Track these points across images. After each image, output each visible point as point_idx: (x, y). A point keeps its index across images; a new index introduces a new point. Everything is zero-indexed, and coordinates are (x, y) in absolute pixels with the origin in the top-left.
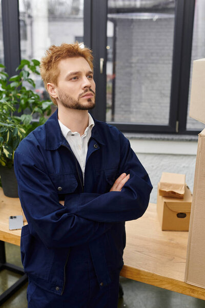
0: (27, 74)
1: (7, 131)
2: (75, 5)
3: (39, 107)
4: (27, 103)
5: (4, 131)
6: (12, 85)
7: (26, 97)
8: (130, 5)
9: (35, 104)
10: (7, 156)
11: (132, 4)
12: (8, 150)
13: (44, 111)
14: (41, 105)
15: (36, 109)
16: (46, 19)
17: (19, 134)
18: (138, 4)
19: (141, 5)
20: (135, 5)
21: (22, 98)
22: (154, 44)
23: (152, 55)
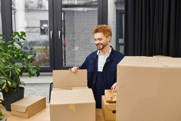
0: (17, 40)
1: (10, 71)
2: (40, 3)
3: (26, 58)
4: (18, 56)
5: (8, 70)
6: (9, 46)
7: (18, 53)
8: (72, 3)
9: (23, 57)
10: (10, 85)
11: (73, 2)
12: (10, 82)
13: (29, 60)
14: (27, 57)
15: (24, 59)
16: (24, 11)
17: (17, 72)
18: (76, 3)
19: (78, 3)
20: (74, 3)
21: (15, 53)
22: (86, 24)
23: (85, 30)
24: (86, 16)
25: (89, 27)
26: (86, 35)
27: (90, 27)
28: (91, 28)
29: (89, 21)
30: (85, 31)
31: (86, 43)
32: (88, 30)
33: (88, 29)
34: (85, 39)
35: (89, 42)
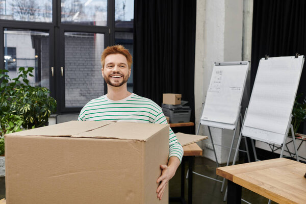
22: (71, 57)
23: (70, 65)
24: (72, 46)
25: (75, 62)
26: (71, 72)
27: (77, 61)
28: (79, 62)
29: (76, 53)
30: (71, 67)
31: (72, 83)
32: (75, 65)
33: (75, 63)
34: (71, 77)
35: (76, 82)
